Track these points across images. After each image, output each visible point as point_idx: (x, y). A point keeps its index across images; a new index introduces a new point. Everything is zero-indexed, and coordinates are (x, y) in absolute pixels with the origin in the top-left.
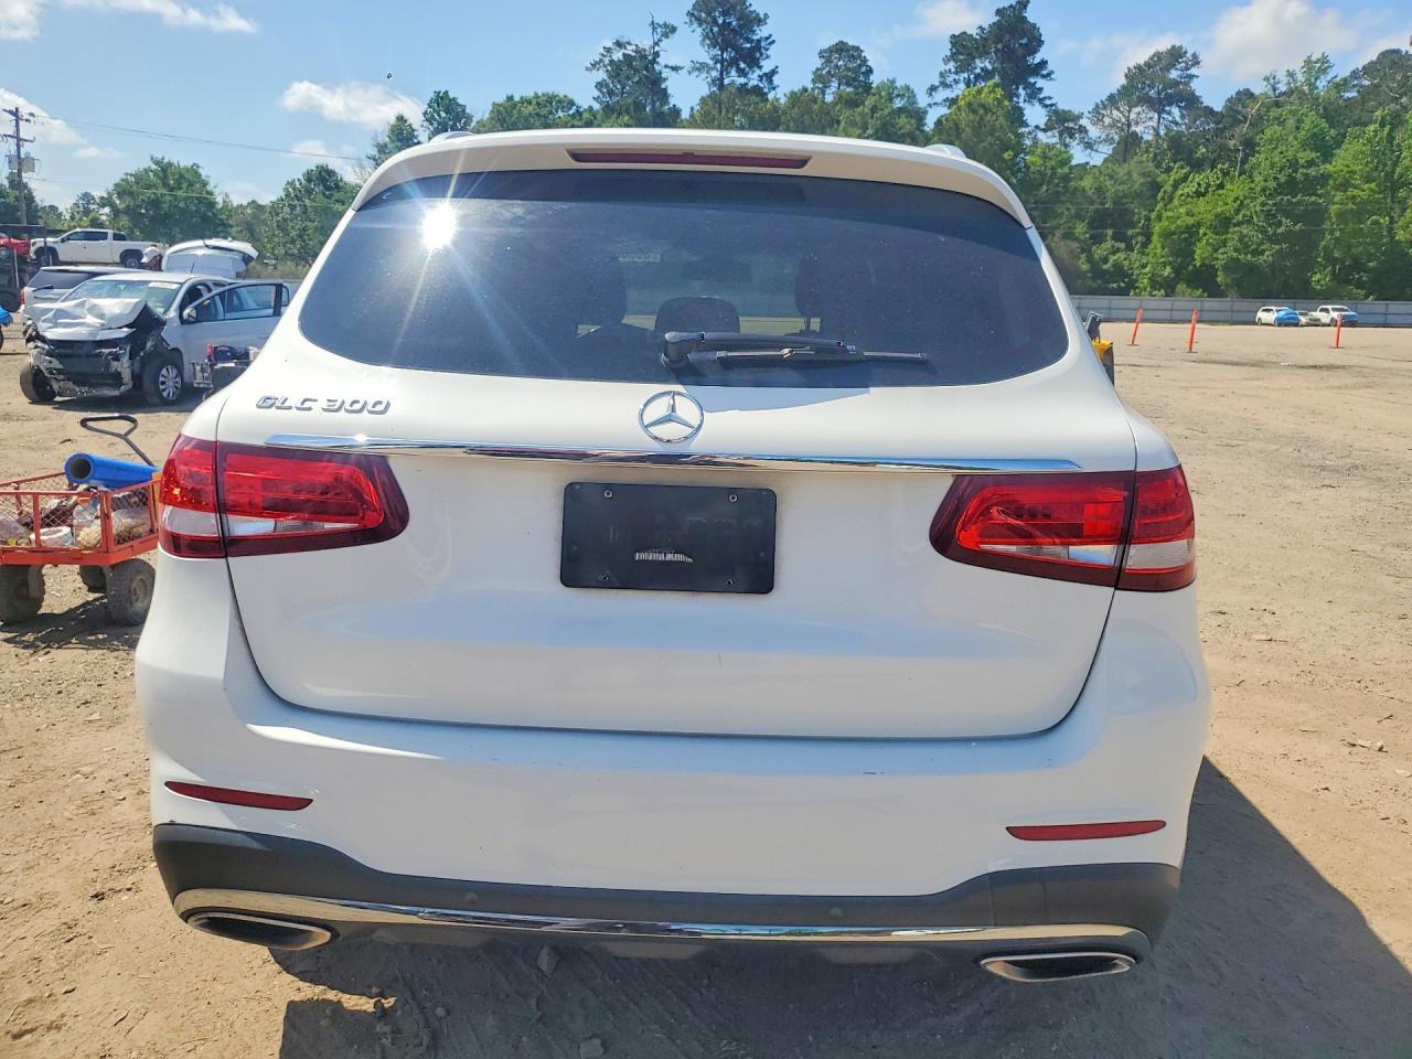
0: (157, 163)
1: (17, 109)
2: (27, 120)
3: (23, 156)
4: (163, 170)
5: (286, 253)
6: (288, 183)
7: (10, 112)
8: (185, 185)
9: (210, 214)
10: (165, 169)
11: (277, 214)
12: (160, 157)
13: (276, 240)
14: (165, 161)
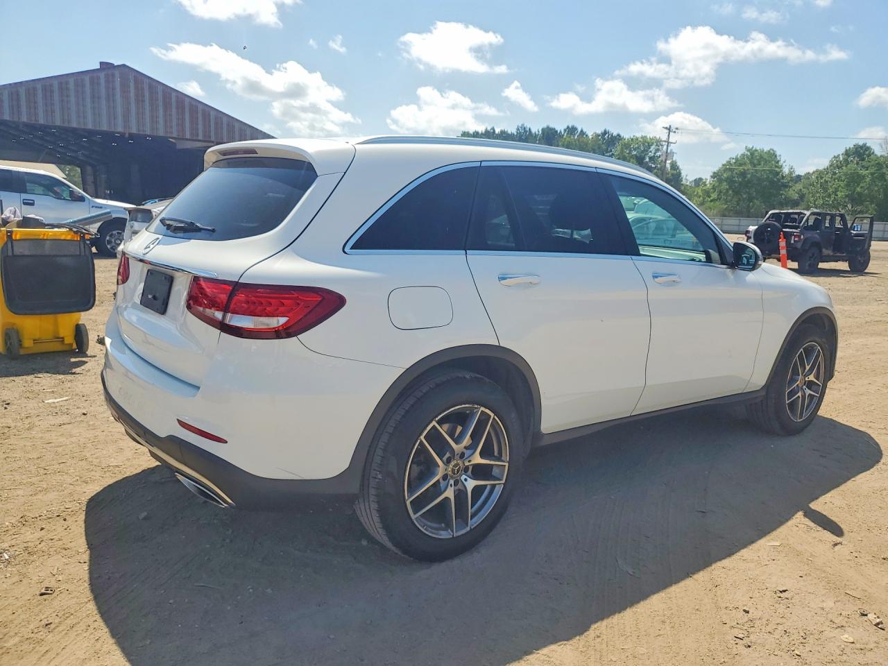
0: (748, 150)
1: (670, 126)
2: (675, 132)
3: (669, 151)
4: (751, 154)
5: (823, 203)
6: (835, 157)
7: (666, 128)
8: (762, 163)
9: (775, 179)
10: (752, 152)
11: (822, 178)
12: (751, 147)
13: (818, 195)
14: (754, 149)
